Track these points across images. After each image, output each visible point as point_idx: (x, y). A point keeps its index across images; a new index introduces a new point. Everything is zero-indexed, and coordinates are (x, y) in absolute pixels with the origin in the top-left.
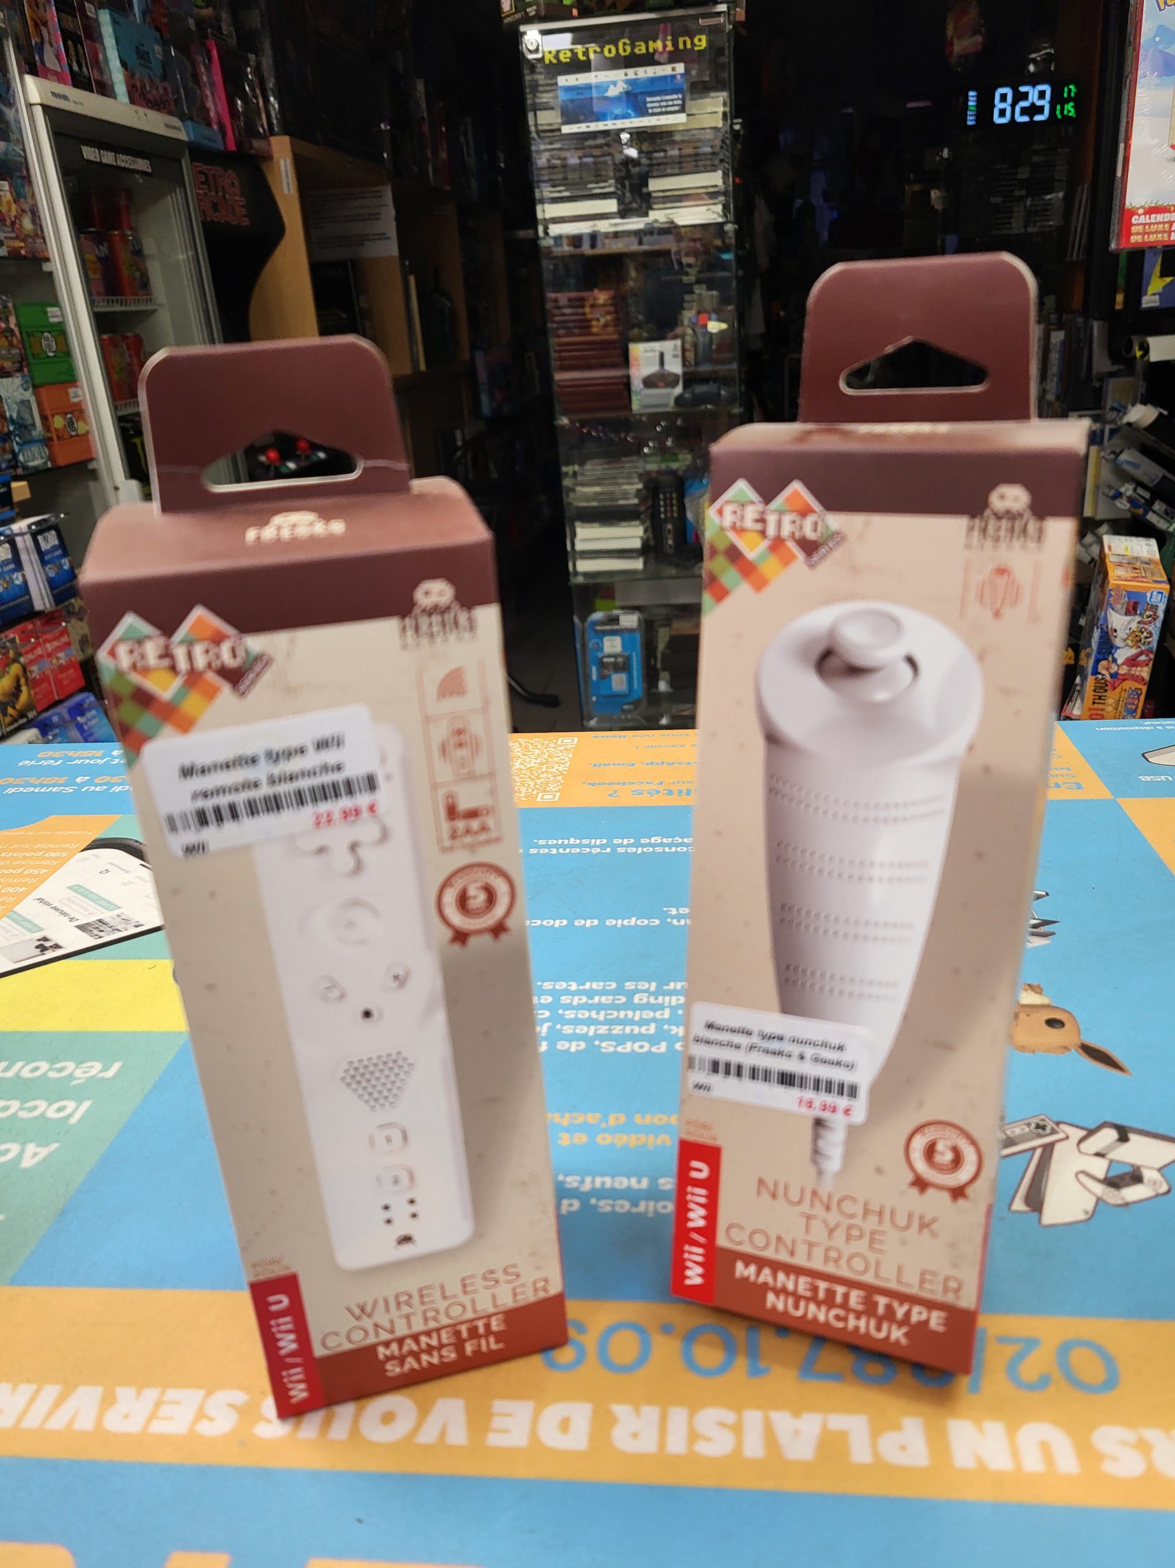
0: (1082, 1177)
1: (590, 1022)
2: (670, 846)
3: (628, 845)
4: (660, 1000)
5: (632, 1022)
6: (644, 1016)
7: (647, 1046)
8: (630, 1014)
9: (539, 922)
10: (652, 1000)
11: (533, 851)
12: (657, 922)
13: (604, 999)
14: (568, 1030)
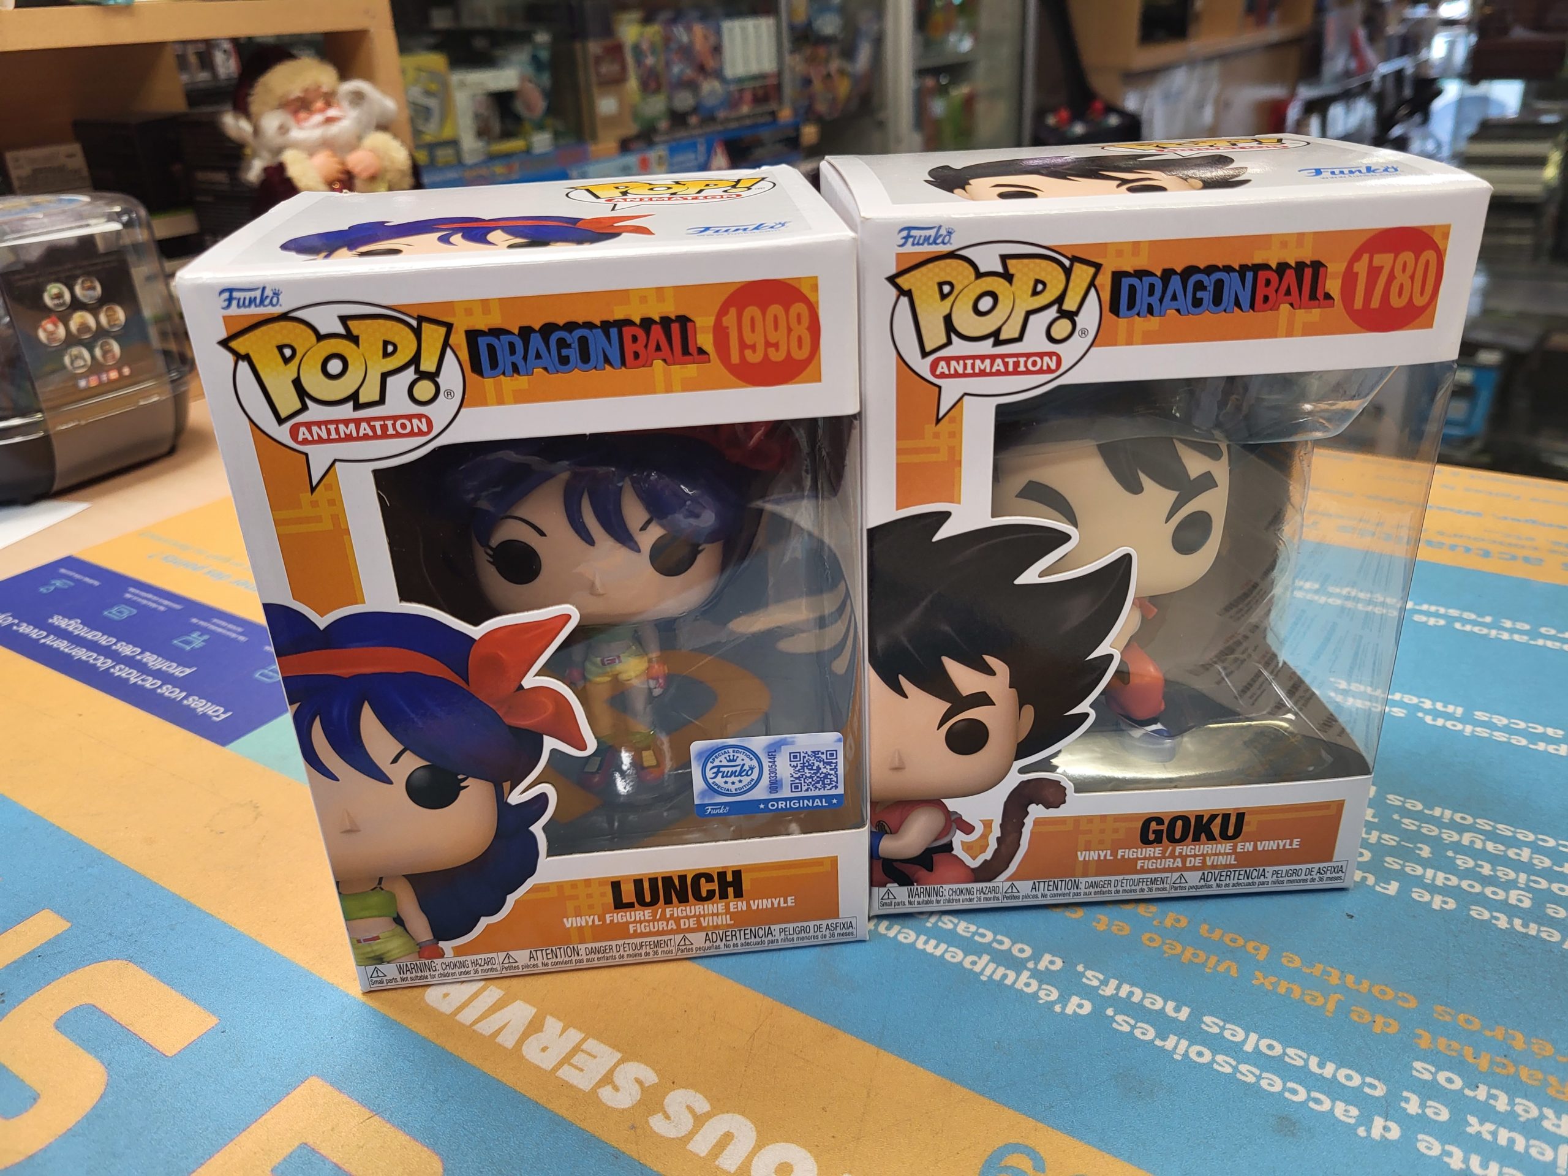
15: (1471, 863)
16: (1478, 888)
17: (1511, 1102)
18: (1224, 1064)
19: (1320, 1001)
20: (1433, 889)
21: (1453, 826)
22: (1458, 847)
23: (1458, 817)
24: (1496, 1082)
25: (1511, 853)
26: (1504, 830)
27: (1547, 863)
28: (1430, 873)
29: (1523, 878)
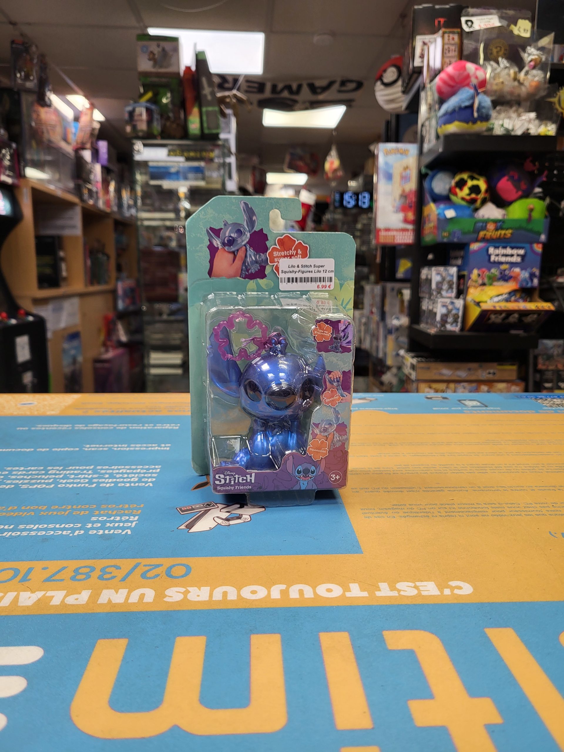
0: (216, 519)
1: (23, 479)
2: (100, 427)
3: (82, 427)
4: (61, 472)
5: (43, 479)
6: (50, 477)
7: (44, 486)
8: (43, 476)
9: (19, 450)
10: (58, 472)
11: (33, 428)
12: (78, 449)
13: (34, 472)
14: (9, 482)
15: (121, 475)
16: (122, 480)
17: (121, 518)
18: (25, 534)
19: (63, 513)
20: (108, 483)
21: (117, 469)
22: (117, 473)
23: (119, 467)
24: (116, 515)
25: (134, 471)
26: (133, 467)
27: (145, 471)
28: (107, 480)
29: (136, 475)
